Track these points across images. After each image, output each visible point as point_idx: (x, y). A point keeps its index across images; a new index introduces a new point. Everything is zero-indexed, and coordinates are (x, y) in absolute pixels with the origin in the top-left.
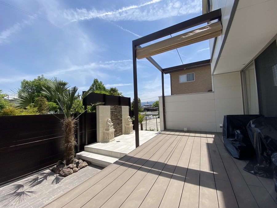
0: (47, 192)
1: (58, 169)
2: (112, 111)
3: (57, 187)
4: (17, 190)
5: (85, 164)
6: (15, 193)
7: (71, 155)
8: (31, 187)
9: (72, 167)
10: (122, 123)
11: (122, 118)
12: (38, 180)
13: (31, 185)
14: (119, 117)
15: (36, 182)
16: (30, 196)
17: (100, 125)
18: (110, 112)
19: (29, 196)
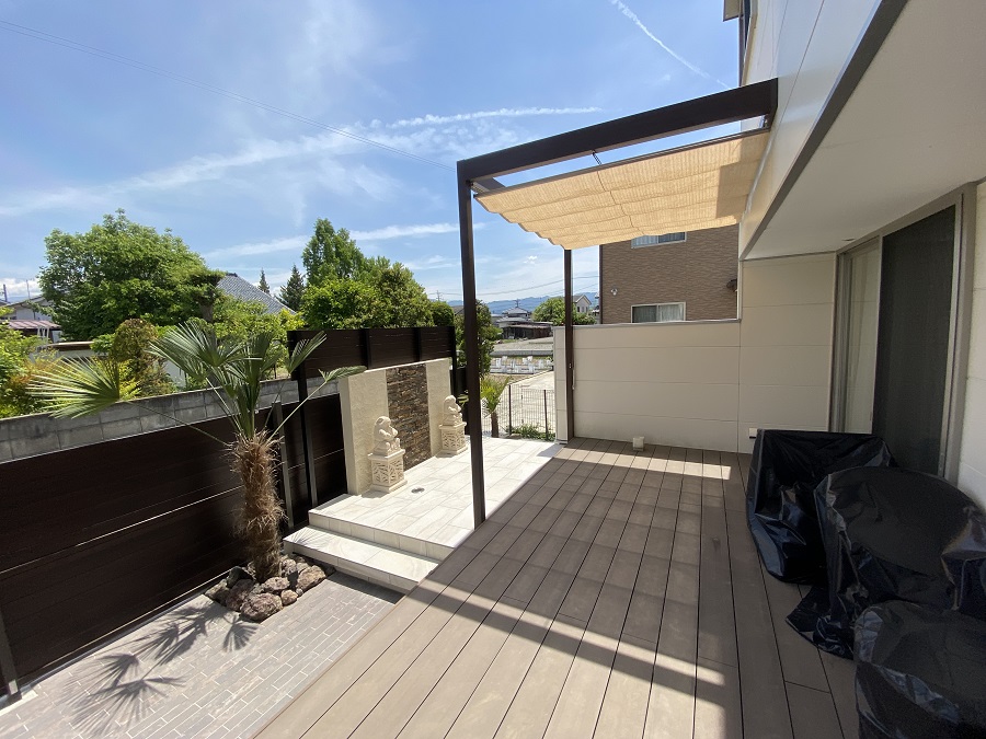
0: (212, 679)
1: (235, 597)
2: (394, 387)
3: (240, 659)
4: (119, 677)
5: (316, 573)
6: (115, 685)
7: (270, 552)
8: (161, 663)
9: (276, 588)
10: (427, 420)
11: (426, 402)
12: (177, 636)
13: (159, 655)
14: (417, 402)
15: (173, 645)
16: (164, 695)
17: (355, 438)
18: (385, 392)
19: (159, 693)
